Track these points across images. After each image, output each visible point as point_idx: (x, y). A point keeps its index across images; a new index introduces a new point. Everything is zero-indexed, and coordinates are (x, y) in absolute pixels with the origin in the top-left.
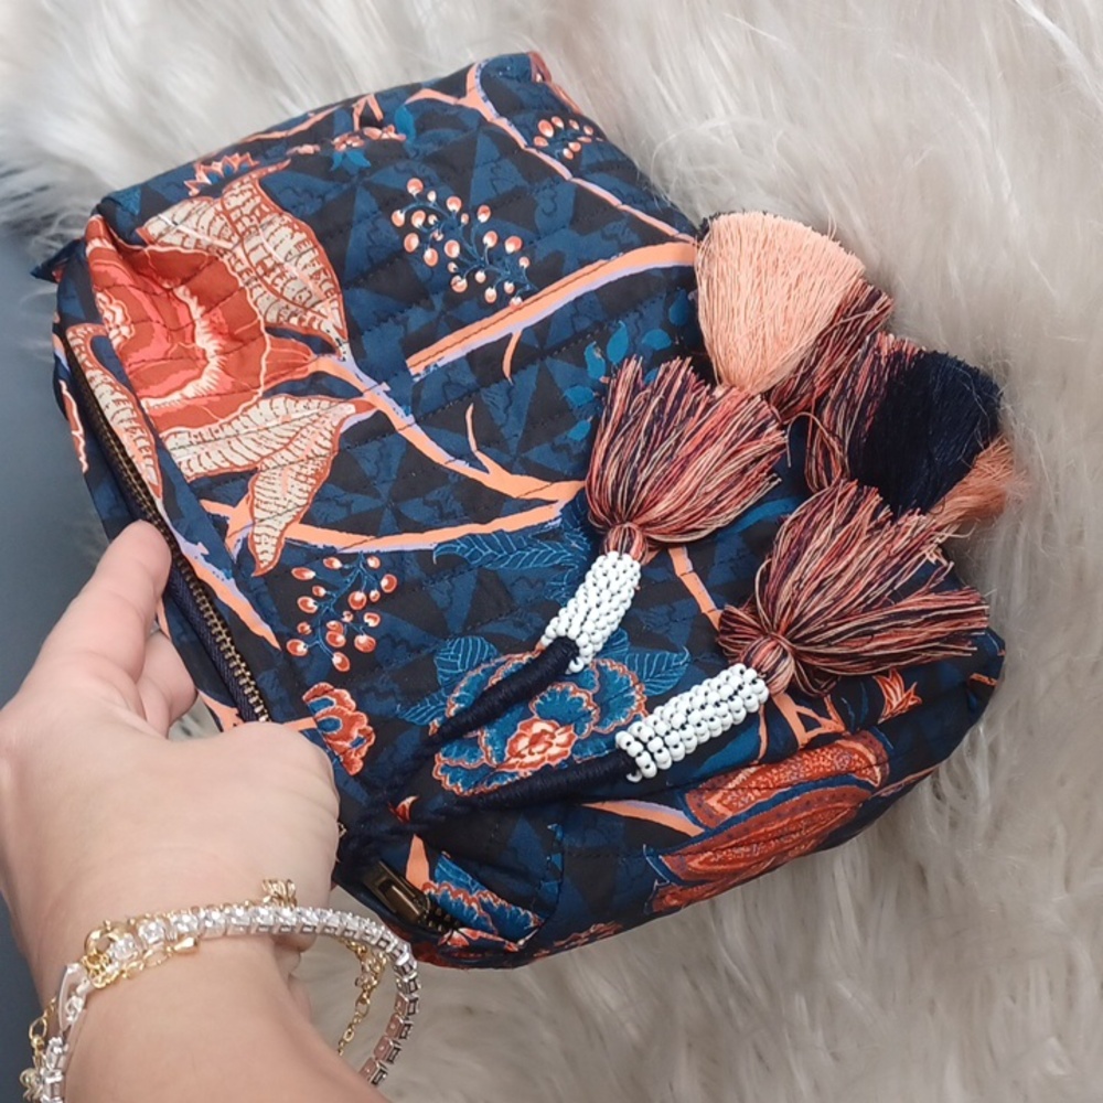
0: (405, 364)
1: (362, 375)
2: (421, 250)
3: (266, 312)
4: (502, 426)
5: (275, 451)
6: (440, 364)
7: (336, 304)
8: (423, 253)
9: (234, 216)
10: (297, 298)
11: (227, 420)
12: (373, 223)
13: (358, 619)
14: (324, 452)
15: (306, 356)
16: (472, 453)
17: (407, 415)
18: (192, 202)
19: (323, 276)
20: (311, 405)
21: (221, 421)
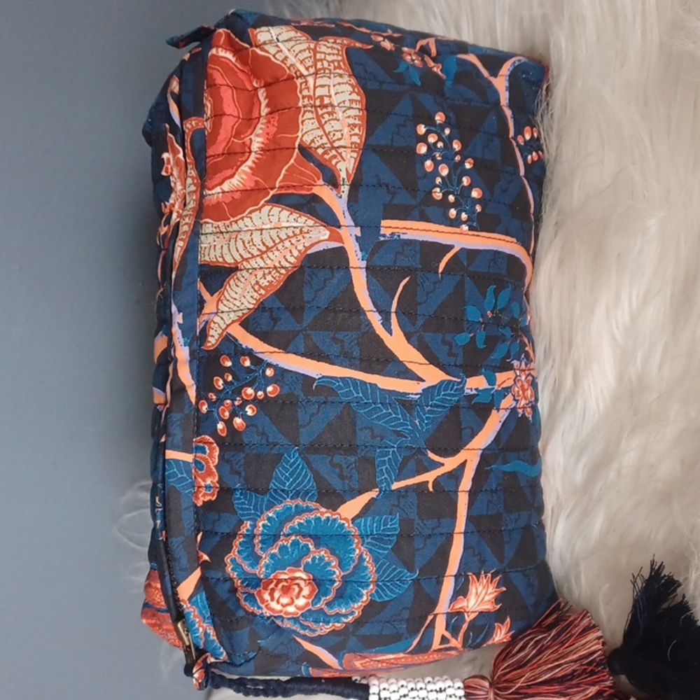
0: (380, 223)
1: (347, 214)
2: (425, 157)
3: (306, 132)
4: (420, 304)
5: (253, 256)
6: (402, 237)
7: (355, 155)
8: (426, 160)
9: (318, 56)
10: (332, 134)
11: (235, 219)
12: (405, 121)
13: (242, 406)
14: (288, 265)
15: (316, 179)
16: (390, 313)
17: (362, 260)
18: (297, 33)
19: (356, 130)
20: (299, 220)
21: (232, 219)
